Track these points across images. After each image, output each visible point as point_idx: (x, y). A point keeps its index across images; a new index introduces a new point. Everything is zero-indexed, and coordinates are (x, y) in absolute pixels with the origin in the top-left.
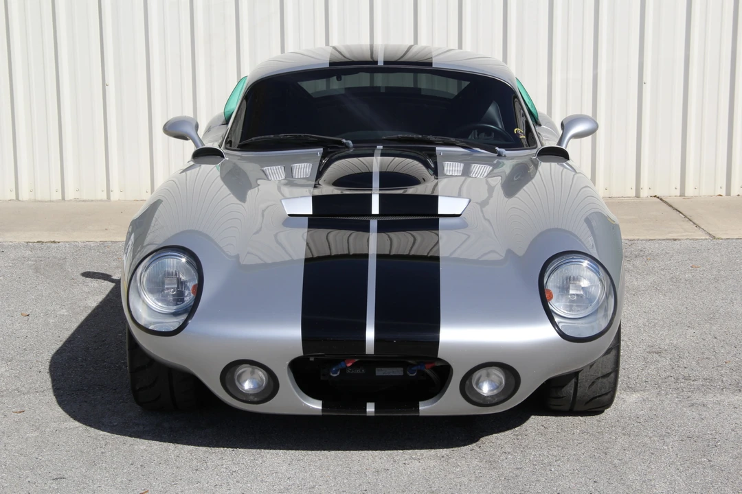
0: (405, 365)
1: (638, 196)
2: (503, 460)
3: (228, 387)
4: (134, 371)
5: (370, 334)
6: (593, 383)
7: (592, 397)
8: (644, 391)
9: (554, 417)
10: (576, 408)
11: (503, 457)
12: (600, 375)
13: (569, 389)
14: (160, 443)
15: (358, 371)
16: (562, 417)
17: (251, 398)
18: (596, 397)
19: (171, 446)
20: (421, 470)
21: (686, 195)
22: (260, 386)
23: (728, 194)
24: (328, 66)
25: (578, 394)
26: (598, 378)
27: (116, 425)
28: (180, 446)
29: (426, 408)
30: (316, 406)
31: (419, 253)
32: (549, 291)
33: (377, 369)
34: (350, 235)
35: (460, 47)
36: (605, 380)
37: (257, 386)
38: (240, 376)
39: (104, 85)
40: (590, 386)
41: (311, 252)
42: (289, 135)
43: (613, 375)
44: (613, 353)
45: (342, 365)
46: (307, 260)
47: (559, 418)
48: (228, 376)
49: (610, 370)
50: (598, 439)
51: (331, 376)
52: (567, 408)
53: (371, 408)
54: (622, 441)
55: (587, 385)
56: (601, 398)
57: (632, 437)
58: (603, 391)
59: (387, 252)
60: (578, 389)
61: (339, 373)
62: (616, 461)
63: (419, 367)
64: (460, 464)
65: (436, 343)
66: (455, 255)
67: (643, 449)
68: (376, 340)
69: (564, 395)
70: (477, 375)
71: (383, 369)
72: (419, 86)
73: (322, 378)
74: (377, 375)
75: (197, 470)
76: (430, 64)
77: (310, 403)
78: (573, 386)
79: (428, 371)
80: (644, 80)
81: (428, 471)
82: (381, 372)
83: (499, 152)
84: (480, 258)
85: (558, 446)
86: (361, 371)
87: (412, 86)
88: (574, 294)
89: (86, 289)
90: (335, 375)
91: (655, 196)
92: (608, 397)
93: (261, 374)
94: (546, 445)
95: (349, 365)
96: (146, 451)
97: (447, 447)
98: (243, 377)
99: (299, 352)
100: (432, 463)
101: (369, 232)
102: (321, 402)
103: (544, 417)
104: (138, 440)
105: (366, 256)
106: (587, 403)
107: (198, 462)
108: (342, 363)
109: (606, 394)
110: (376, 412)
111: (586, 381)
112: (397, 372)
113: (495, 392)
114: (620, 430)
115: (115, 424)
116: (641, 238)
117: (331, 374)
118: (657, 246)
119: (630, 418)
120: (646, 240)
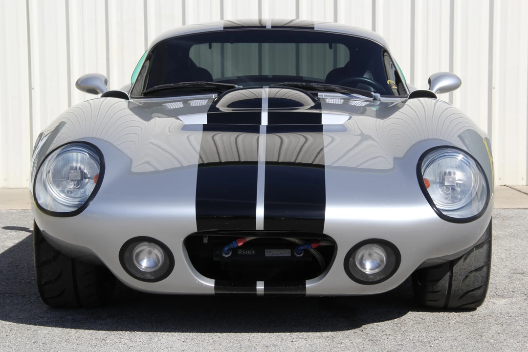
0: (292, 246)
2: (385, 339)
3: (127, 266)
4: (40, 265)
5: (260, 212)
6: (467, 276)
7: (466, 291)
9: (430, 313)
10: (451, 304)
11: (385, 337)
12: (473, 269)
13: (444, 282)
14: (62, 329)
15: (249, 253)
16: (438, 313)
17: (149, 276)
18: (469, 292)
19: (73, 331)
20: (307, 346)
22: (156, 265)
24: (223, 29)
25: (453, 288)
26: (471, 272)
27: (21, 319)
28: (81, 331)
29: (312, 287)
30: (208, 284)
31: (304, 162)
32: (426, 180)
33: (266, 250)
34: (238, 136)
35: (336, 20)
36: (477, 274)
37: (153, 264)
38: (138, 255)
39: (31, 89)
40: (463, 281)
41: (202, 159)
42: (187, 83)
43: (485, 269)
44: (485, 247)
45: (234, 245)
46: (200, 165)
47: (435, 314)
48: (127, 254)
49: (483, 264)
50: (473, 326)
51: (224, 257)
52: (442, 303)
53: (260, 286)
54: (495, 328)
55: (461, 278)
56: (474, 292)
57: (505, 326)
58: (477, 285)
59: (275, 160)
60: (453, 282)
61: (230, 253)
62: (491, 341)
63: (306, 246)
64: (344, 342)
65: (322, 220)
66: (336, 165)
67: (516, 334)
68: (266, 217)
69: (440, 289)
70: (360, 254)
71: (272, 250)
72: (300, 75)
73: (215, 259)
74: (266, 256)
75: (96, 346)
76: (313, 28)
77: (204, 281)
78: (448, 279)
79: (313, 251)
80: (493, 86)
81: (314, 346)
82: (269, 253)
83: (374, 96)
84: (358, 166)
85: (435, 331)
86: (252, 252)
87: (295, 75)
88: (449, 186)
89: (6, 236)
90: (227, 256)
91: (505, 185)
92: (480, 292)
93: (158, 253)
94: (424, 330)
95: (240, 244)
96: (49, 334)
97: (332, 331)
98: (141, 256)
99: (192, 228)
100: (318, 341)
101: (259, 133)
102: (213, 281)
103: (421, 312)
104: (42, 327)
105: (256, 163)
106: (461, 297)
107: (97, 341)
108: (234, 242)
109: (479, 288)
110: (265, 289)
111: (460, 275)
112: (286, 253)
113: (377, 271)
114: (493, 321)
115: (21, 317)
117: (224, 255)
118: (511, 212)
119: (501, 314)
120: (501, 209)
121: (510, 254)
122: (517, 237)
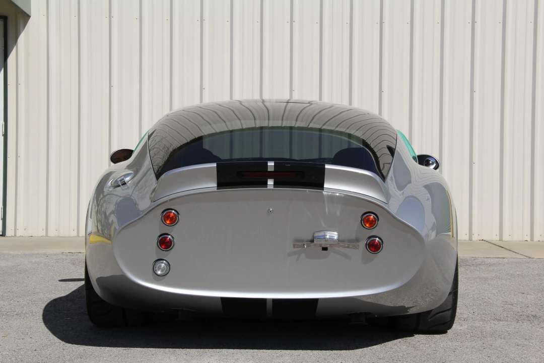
1: (470, 239)
8: (507, 321)
21: (504, 239)
23: (532, 239)
62: (499, 349)
80: (474, 161)
91: (483, 240)
116: (480, 256)
118: (492, 260)
119: (502, 332)
120: (484, 258)
121: (499, 291)
122: (501, 279)
